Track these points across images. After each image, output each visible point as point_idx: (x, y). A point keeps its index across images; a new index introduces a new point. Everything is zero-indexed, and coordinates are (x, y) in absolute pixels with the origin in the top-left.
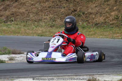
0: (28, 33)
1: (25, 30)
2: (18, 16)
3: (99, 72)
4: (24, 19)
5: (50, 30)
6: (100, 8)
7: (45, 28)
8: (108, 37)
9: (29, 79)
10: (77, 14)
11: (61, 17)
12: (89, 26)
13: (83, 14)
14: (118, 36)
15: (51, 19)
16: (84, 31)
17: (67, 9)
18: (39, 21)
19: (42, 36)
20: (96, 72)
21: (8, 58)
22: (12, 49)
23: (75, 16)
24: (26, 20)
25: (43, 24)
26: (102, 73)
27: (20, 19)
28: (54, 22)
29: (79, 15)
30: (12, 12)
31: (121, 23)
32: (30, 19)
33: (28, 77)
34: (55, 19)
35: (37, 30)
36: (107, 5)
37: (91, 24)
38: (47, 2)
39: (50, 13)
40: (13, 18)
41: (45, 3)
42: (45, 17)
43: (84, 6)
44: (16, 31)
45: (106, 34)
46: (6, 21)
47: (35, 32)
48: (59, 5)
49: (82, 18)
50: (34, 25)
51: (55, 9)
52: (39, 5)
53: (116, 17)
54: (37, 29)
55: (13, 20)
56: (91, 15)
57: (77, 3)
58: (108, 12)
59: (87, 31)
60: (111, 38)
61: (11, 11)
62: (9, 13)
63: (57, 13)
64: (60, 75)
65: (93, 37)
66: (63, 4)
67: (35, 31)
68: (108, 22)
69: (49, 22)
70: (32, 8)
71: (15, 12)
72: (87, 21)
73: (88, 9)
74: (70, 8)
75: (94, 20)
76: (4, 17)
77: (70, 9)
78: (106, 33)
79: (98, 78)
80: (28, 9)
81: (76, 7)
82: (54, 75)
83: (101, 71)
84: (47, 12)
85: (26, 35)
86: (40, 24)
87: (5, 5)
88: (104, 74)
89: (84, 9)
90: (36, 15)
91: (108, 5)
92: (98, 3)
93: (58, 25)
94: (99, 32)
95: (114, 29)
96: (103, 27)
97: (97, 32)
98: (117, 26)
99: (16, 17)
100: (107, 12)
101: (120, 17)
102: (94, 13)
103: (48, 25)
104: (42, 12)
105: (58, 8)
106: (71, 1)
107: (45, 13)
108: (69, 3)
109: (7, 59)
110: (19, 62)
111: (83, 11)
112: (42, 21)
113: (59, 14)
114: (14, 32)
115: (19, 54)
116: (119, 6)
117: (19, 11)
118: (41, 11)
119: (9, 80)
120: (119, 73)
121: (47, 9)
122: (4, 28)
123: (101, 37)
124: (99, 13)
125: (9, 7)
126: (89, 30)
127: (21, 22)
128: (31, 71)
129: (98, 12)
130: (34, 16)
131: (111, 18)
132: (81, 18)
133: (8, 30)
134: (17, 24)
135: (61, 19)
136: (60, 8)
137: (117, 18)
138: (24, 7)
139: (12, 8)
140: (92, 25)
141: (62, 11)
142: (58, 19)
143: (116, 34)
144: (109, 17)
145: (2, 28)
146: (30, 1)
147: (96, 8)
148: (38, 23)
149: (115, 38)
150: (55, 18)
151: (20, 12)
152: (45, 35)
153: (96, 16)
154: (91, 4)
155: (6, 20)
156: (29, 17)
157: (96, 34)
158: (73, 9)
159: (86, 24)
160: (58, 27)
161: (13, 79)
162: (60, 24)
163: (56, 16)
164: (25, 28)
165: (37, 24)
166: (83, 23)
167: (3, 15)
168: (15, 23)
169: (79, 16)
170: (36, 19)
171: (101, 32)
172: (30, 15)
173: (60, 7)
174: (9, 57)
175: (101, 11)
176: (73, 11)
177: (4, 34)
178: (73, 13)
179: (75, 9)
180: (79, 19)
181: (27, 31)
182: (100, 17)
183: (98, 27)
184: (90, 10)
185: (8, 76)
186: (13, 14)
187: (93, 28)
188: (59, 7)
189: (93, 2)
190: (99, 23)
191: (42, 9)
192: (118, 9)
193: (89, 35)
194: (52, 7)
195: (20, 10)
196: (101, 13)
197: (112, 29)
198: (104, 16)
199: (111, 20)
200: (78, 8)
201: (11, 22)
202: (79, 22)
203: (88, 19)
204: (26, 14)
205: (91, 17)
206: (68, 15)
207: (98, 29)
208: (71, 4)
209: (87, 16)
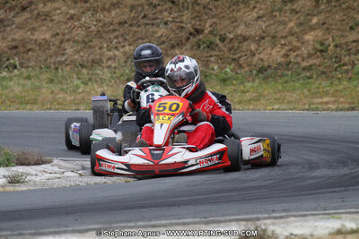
0: (61, 101)
1: (52, 92)
2: (30, 53)
3: (273, 211)
4: (49, 60)
6: (271, 22)
7: (111, 86)
8: (296, 106)
9: (68, 236)
10: (204, 42)
12: (240, 76)
13: (223, 39)
14: (327, 103)
15: (128, 58)
16: (227, 92)
17: (175, 28)
18: (92, 66)
20: (266, 211)
21: (4, 177)
22: (14, 151)
23: (199, 47)
24: (55, 63)
25: (107, 74)
26: (283, 214)
27: (36, 61)
29: (211, 43)
30: (14, 40)
31: (336, 65)
32: (66, 60)
33: (65, 232)
35: (89, 93)
36: (291, 13)
37: (247, 69)
38: (115, 9)
39: (126, 39)
40: (17, 59)
41: (109, 11)
42: (111, 53)
43: (223, 17)
44: (27, 98)
45: (291, 99)
47: (84, 99)
48: (150, 16)
49: (218, 53)
50: (79, 78)
51: (137, 29)
52: (93, 19)
53: (319, 47)
54: (88, 90)
55: (17, 63)
56: (246, 43)
57: (204, 8)
58: (296, 33)
59: (235, 90)
60: (307, 110)
61: (10, 39)
62: (5, 44)
63: (145, 40)
64: (158, 222)
65: (252, 107)
66: (161, 12)
67: (83, 95)
68: (297, 63)
69: (122, 67)
70: (69, 28)
71: (22, 40)
72: (234, 60)
73: (238, 26)
74: (181, 25)
75: (255, 59)
77: (182, 27)
78: (291, 96)
79: (271, 228)
80: (58, 31)
81: (200, 20)
82: (141, 223)
83: (279, 207)
85: (57, 106)
86: (96, 74)
88: (288, 217)
89: (224, 26)
90: (84, 47)
91: (294, 11)
92: (263, 6)
94: (271, 91)
95: (314, 83)
96: (282, 76)
97: (266, 92)
98: (324, 73)
99: (25, 55)
100: (292, 33)
101: (332, 45)
102: (254, 38)
103: (118, 78)
104: (100, 38)
105: (148, 27)
106: (186, 4)
107: (111, 42)
108: (180, 11)
109: (2, 181)
110: (39, 187)
111: (222, 33)
112: (103, 65)
114: (22, 102)
115: (37, 163)
116: (327, 15)
117: (34, 38)
118: (99, 34)
120: (332, 212)
121: (114, 30)
123: (277, 107)
124: (268, 36)
125: (4, 26)
126: (242, 88)
127: (41, 68)
128: (76, 213)
129: (265, 35)
130: (78, 52)
131: (304, 51)
132: (215, 53)
133: (2, 95)
134: (29, 76)
136: (153, 25)
137: (321, 51)
138: (48, 26)
139: (12, 30)
140: (249, 73)
141: (160, 34)
143: (321, 98)
144: (299, 48)
146: (64, 8)
147: (260, 22)
148: (90, 72)
149: (317, 109)
151: (36, 40)
153: (259, 46)
154: (243, 11)
156: (63, 54)
157: (262, 98)
158: (193, 26)
159: (232, 71)
164: (54, 89)
165: (88, 74)
166: (221, 69)
168: (22, 74)
169: (211, 46)
170: (84, 58)
171: (275, 93)
172: (65, 50)
173: (154, 22)
174: (7, 173)
175: (274, 31)
176: (191, 34)
178: (192, 38)
179: (199, 27)
180: (211, 56)
181: (58, 96)
182: (272, 49)
183: (267, 78)
184: (243, 27)
185: (7, 230)
186: (16, 47)
187: (254, 80)
188: (149, 22)
189: (249, 7)
190: (269, 66)
191: (100, 29)
192: (324, 24)
193: (240, 102)
194: (129, 22)
195: (36, 33)
196: (274, 37)
197: (308, 83)
198: (282, 45)
199: (305, 56)
200: (208, 25)
201: (11, 72)
202: (211, 65)
203: (236, 57)
204: (53, 45)
205: (244, 48)
206: (178, 44)
207: (266, 83)
208: (186, 12)
209: (233, 48)
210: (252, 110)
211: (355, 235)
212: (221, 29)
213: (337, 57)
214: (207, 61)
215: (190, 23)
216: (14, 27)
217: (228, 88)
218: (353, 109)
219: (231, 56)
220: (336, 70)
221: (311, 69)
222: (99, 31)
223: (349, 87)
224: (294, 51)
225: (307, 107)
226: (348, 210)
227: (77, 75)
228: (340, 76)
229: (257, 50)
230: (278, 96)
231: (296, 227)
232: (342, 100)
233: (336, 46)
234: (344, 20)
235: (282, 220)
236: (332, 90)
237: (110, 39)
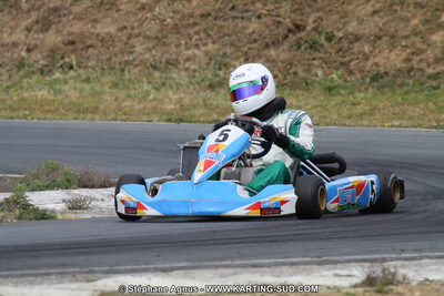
0: (127, 110)
1: (116, 100)
2: (90, 50)
3: (403, 251)
4: (114, 59)
5: (209, 98)
6: (390, 18)
7: (189, 93)
8: (420, 122)
9: (150, 275)
10: (306, 42)
11: (246, 53)
12: (349, 85)
13: (330, 38)
15: (211, 59)
16: (333, 103)
17: (270, 23)
18: (166, 68)
19: (182, 121)
20: (394, 251)
21: (64, 201)
22: (75, 169)
23: (300, 47)
24: (120, 63)
25: (183, 78)
26: (414, 255)
27: (98, 60)
28: (220, 69)
29: (315, 43)
30: (70, 34)
32: (134, 60)
33: (145, 270)
34: (227, 61)
35: (162, 101)
36: (415, 8)
37: (358, 75)
39: (209, 36)
40: (73, 57)
43: (331, 11)
44: (86, 106)
45: (412, 113)
46: (46, 69)
47: (155, 108)
48: (241, 7)
49: (324, 56)
50: (149, 83)
51: (224, 23)
52: (169, 9)
54: (161, 97)
55: (74, 63)
56: (358, 44)
58: (421, 32)
59: (343, 102)
60: (435, 128)
61: (65, 32)
62: (59, 39)
63: (233, 37)
64: (260, 261)
65: (366, 123)
66: (253, 3)
67: (154, 103)
68: (422, 70)
69: (204, 70)
70: (140, 20)
71: (80, 35)
72: (342, 64)
73: (348, 23)
74: (281, 19)
75: (369, 63)
76: (41, 53)
77: (280, 23)
78: (413, 111)
79: (401, 271)
80: (126, 24)
81: (302, 14)
82: (239, 262)
83: (410, 245)
84: (197, 33)
85: (124, 117)
86: (172, 78)
87: (45, 8)
88: (421, 258)
89: (331, 22)
90: (157, 44)
91: (418, 5)
94: (388, 104)
95: (441, 96)
96: (402, 85)
97: (382, 105)
99: (84, 52)
100: (415, 33)
102: (368, 37)
103: (198, 83)
104: (177, 33)
105: (236, 21)
107: (191, 39)
108: (277, 2)
109: (60, 207)
110: (105, 215)
111: (329, 30)
112: (181, 67)
113: (238, 40)
114: (79, 110)
115: (103, 186)
117: (96, 31)
118: (176, 29)
119: (77, 280)
121: (195, 24)
122: (40, 93)
123: (397, 123)
124: (385, 35)
125: (60, 16)
126: (351, 99)
127: (103, 69)
129: (382, 34)
130: (150, 50)
131: (430, 54)
132: (320, 55)
133: (54, 101)
134: (89, 78)
135: (247, 60)
136: (243, 18)
138: (113, 17)
139: (69, 21)
140: (360, 81)
141: (251, 30)
142: (237, 58)
144: (423, 51)
145: (33, 94)
147: (376, 18)
148: (164, 75)
150: (225, 54)
151: (98, 35)
152: (194, 119)
153: (374, 48)
154: (355, 4)
155: (46, 66)
156: (131, 53)
157: (377, 112)
158: (292, 21)
159: (339, 78)
161: (91, 276)
163: (228, 50)
164: (118, 95)
165: (161, 77)
166: (326, 75)
167: (36, 46)
168: (79, 76)
169: (314, 46)
170: (157, 58)
171: (393, 106)
172: (134, 47)
173: (245, 15)
174: (67, 197)
175: (393, 30)
176: (290, 31)
177: (42, 116)
178: (290, 35)
179: (299, 23)
180: (314, 59)
181: (123, 104)
182: (391, 51)
183: (384, 87)
184: (355, 23)
185: (74, 266)
186: (73, 43)
187: (366, 90)
188: (238, 15)
190: (386, 73)
191: (178, 22)
193: (350, 117)
194: (213, 14)
195: (99, 26)
196: (393, 37)
197: (433, 95)
198: (403, 46)
199: (431, 60)
200: (310, 21)
201: (66, 73)
202: (313, 72)
203: (345, 60)
204: (119, 41)
205: (356, 49)
206: (273, 43)
207: (382, 93)
208: (285, 3)
209: (341, 49)
210: (367, 126)
212: (328, 26)
214: (309, 65)
215: (289, 17)
216: (71, 17)
217: (335, 98)
219: (340, 59)
221: (439, 78)
222: (176, 25)
224: (418, 55)
227: (147, 78)
229: (371, 52)
230: (397, 110)
231: (431, 270)
235: (414, 262)
237: (189, 34)
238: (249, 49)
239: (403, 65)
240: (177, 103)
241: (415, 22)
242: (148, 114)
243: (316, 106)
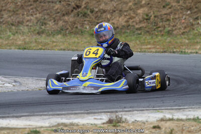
3: (125, 107)
5: (38, 39)
6: (119, 2)
7: (29, 36)
9: (11, 119)
10: (81, 13)
11: (54, 18)
13: (92, 11)
14: (150, 48)
15: (38, 21)
16: (94, 41)
17: (65, 4)
18: (18, 25)
19: (25, 49)
20: (120, 107)
23: (78, 15)
25: (26, 29)
26: (130, 109)
28: (42, 25)
29: (85, 14)
31: (155, 27)
32: (3, 21)
34: (46, 22)
35: (16, 40)
39: (37, 10)
42: (29, 18)
47: (13, 43)
49: (90, 19)
50: (10, 32)
51: (44, 5)
53: (146, 17)
54: (15, 38)
56: (105, 14)
58: (133, 9)
60: (140, 52)
63: (48, 11)
64: (61, 112)
67: (12, 41)
68: (133, 26)
69: (35, 26)
70: (6, 3)
73: (100, 4)
74: (69, 3)
77: (69, 4)
79: (124, 117)
81: (79, 1)
82: (51, 113)
83: (128, 105)
84: (32, 9)
86: (21, 30)
88: (133, 111)
90: (13, 14)
93: (50, 32)
95: (142, 37)
96: (124, 33)
98: (148, 32)
100: (130, 9)
101: (152, 17)
102: (109, 11)
103: (32, 32)
104: (23, 9)
105: (50, 3)
107: (29, 12)
111: (91, 8)
112: (24, 24)
113: (51, 12)
118: (22, 7)
120: (158, 108)
121: (31, 5)
124: (117, 10)
129: (115, 9)
130: (10, 17)
131: (137, 19)
132: (88, 19)
135: (54, 21)
136: (53, 2)
137: (147, 19)
141: (56, 7)
142: (50, 20)
143: (146, 45)
144: (134, 17)
147: (113, 2)
148: (17, 28)
149: (145, 52)
150: (45, 19)
152: (31, 48)
153: (112, 16)
156: (2, 18)
158: (75, 4)
160: (50, 35)
162: (53, 30)
163: (46, 17)
165: (15, 29)
166: (91, 28)
169: (85, 15)
170: (14, 20)
172: (3, 15)
175: (120, 8)
176: (74, 8)
178: (74, 10)
179: (78, 4)
180: (85, 21)
182: (120, 17)
184: (103, 5)
188: (51, 1)
190: (118, 27)
191: (23, 4)
192: (148, 4)
194: (39, 1)
196: (120, 11)
197: (139, 37)
198: (125, 15)
200: (84, 3)
202: (85, 26)
203: (99, 21)
205: (104, 17)
206: (67, 14)
209: (97, 16)
211: (171, 122)
212: (91, 6)
213: (155, 23)
214: (83, 24)
215: (74, 2)
218: (165, 52)
219: (96, 21)
220: (155, 30)
221: (141, 30)
223: (162, 40)
224: (132, 19)
225: (139, 50)
226: (167, 108)
227: (9, 30)
228: (157, 33)
229: (111, 18)
231: (138, 116)
232: (158, 47)
233: (155, 17)
234: (159, 2)
235: (130, 113)
236: (152, 41)
237: (28, 9)
238: (56, 16)
239: (125, 24)
240: (23, 41)
241: (130, 4)
242: (10, 46)
243: (86, 42)
